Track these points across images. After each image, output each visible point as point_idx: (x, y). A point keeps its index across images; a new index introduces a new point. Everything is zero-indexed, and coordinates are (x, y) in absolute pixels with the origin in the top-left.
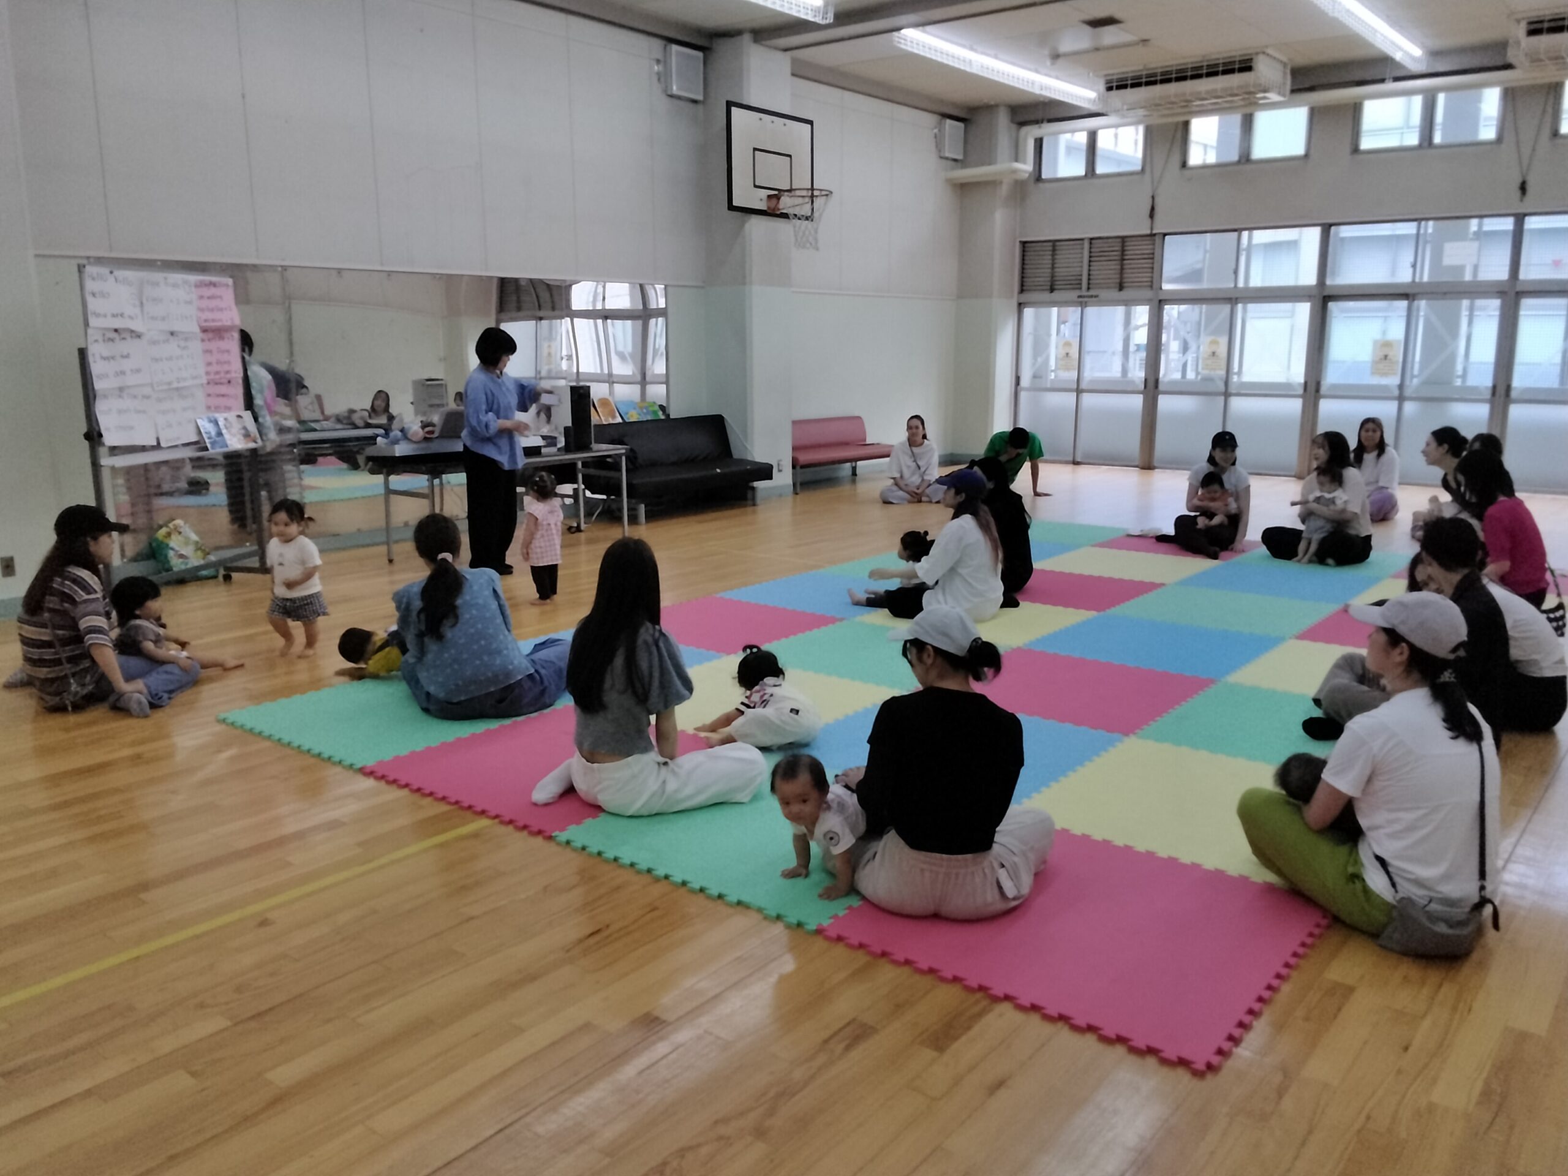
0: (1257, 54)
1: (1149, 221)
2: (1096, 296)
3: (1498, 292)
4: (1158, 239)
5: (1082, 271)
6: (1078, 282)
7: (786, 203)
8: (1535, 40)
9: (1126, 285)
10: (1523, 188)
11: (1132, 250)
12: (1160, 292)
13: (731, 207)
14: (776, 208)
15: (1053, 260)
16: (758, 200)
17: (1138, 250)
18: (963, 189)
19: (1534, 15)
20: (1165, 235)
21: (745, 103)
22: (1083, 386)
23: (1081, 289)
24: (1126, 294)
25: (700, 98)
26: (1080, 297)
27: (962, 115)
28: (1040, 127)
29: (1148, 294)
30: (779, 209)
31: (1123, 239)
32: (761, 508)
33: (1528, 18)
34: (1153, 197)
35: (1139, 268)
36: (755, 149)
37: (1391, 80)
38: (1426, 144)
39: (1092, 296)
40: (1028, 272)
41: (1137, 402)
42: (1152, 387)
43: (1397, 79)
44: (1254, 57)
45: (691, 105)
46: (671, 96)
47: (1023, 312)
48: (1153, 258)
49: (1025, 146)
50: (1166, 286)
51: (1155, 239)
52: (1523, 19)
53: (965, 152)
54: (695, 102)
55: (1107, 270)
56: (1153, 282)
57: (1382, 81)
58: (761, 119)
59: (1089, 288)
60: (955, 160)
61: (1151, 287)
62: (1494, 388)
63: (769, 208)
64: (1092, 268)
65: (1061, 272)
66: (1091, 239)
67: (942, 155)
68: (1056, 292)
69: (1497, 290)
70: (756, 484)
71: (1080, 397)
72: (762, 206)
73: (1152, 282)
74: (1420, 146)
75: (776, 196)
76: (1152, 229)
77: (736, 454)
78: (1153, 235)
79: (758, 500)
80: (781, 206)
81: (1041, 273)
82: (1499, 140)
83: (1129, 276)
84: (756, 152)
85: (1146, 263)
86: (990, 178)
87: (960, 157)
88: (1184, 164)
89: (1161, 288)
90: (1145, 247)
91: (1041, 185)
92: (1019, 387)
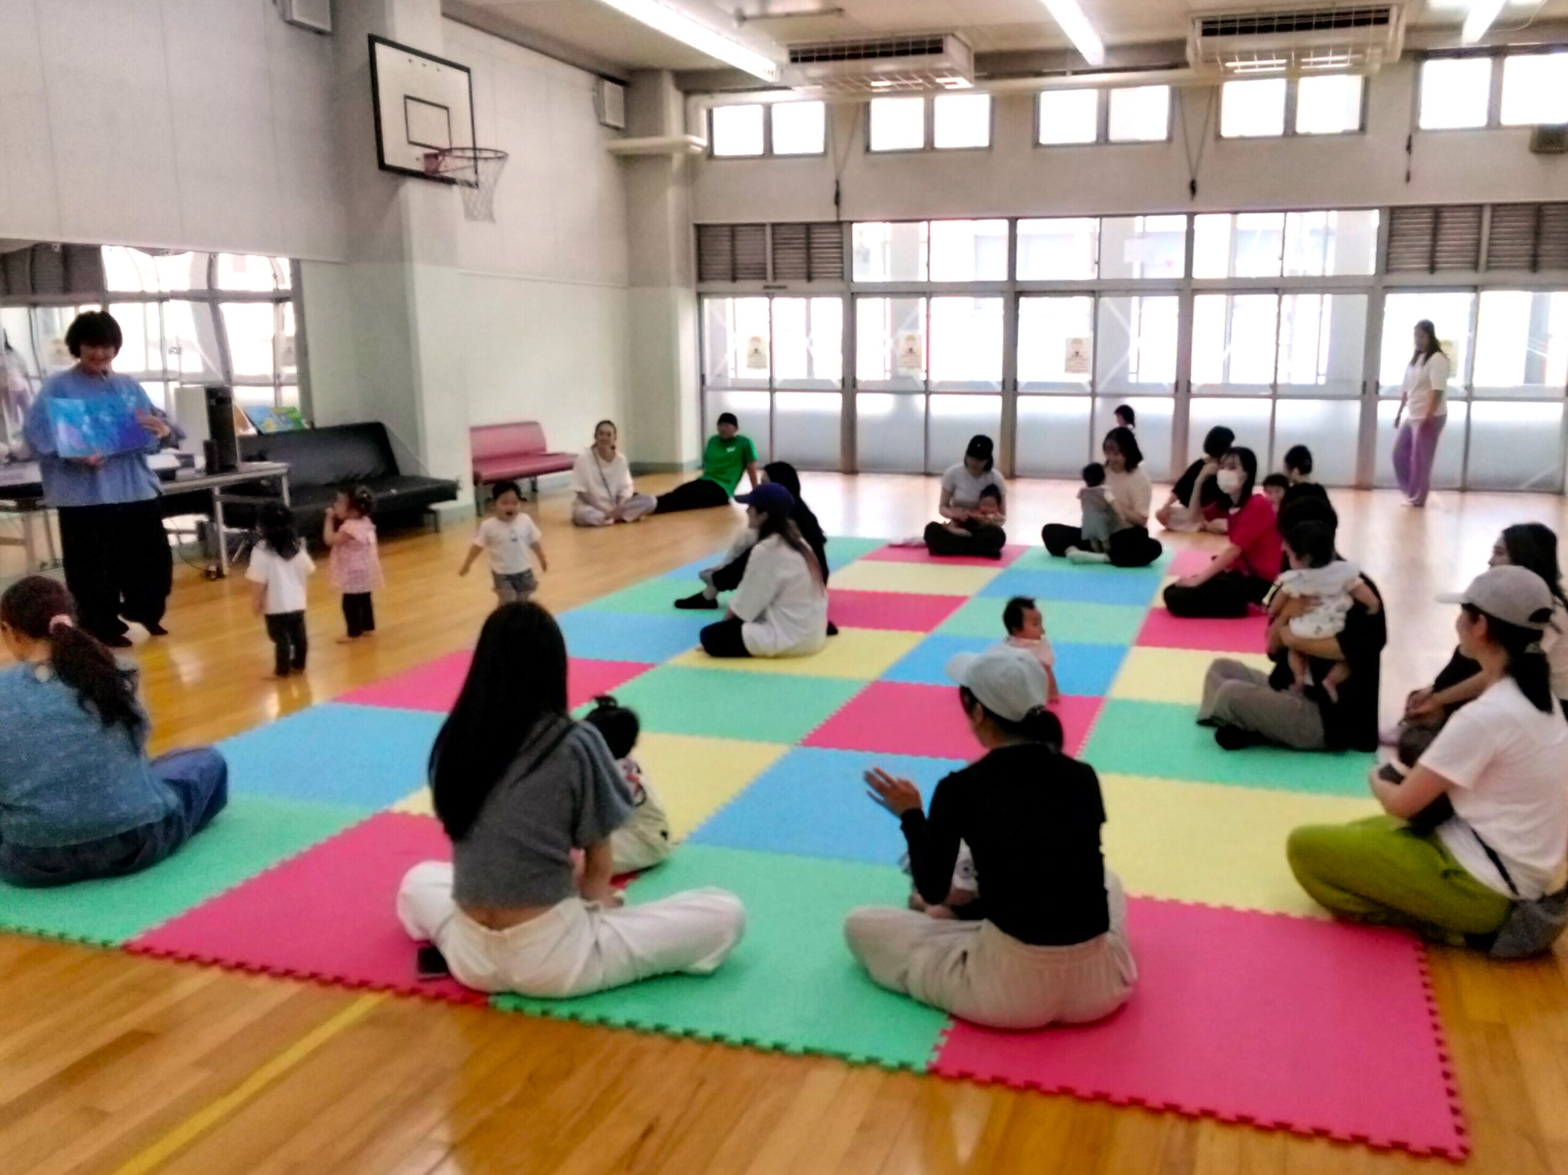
0: (946, 35)
1: (833, 207)
2: (784, 287)
3: (1175, 290)
4: (845, 227)
5: (765, 259)
6: (761, 271)
7: (449, 166)
8: (1210, 40)
9: (813, 275)
10: (1193, 187)
11: (819, 237)
12: (852, 284)
13: (382, 165)
14: (436, 171)
15: (733, 246)
16: (413, 159)
17: (824, 238)
18: (626, 161)
19: (1209, 15)
20: (851, 222)
21: (390, 38)
22: (776, 385)
23: (765, 278)
24: (816, 285)
25: (327, 27)
26: (767, 287)
27: (625, 78)
28: (712, 98)
29: (839, 285)
30: (439, 172)
31: (808, 227)
32: (446, 534)
33: (1202, 18)
34: (838, 183)
35: (827, 258)
36: (407, 97)
37: (1071, 73)
38: (1102, 140)
39: (779, 287)
40: (707, 258)
41: (833, 403)
42: (850, 387)
43: (1075, 73)
44: (944, 38)
45: (318, 37)
46: (292, 23)
47: (703, 303)
48: (842, 248)
49: (698, 118)
50: (857, 278)
51: (841, 226)
52: (1198, 18)
53: (627, 119)
54: (320, 32)
55: (793, 258)
56: (844, 274)
57: (1063, 74)
58: (410, 61)
59: (775, 278)
60: (617, 129)
61: (842, 278)
62: (1177, 383)
63: (427, 169)
64: (776, 256)
65: (743, 259)
66: (774, 226)
67: (602, 121)
68: (738, 281)
69: (1175, 287)
70: (435, 506)
71: (774, 396)
72: (419, 167)
73: (842, 273)
74: (1097, 143)
75: (436, 155)
76: (838, 216)
77: (405, 469)
78: (839, 224)
79: (442, 526)
80: (442, 169)
81: (720, 262)
82: (1170, 139)
83: (817, 266)
84: (409, 101)
85: (834, 253)
86: (654, 152)
87: (621, 125)
88: (867, 148)
89: (852, 280)
90: (832, 236)
91: (714, 163)
92: (705, 388)
